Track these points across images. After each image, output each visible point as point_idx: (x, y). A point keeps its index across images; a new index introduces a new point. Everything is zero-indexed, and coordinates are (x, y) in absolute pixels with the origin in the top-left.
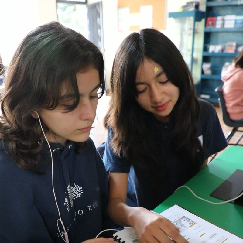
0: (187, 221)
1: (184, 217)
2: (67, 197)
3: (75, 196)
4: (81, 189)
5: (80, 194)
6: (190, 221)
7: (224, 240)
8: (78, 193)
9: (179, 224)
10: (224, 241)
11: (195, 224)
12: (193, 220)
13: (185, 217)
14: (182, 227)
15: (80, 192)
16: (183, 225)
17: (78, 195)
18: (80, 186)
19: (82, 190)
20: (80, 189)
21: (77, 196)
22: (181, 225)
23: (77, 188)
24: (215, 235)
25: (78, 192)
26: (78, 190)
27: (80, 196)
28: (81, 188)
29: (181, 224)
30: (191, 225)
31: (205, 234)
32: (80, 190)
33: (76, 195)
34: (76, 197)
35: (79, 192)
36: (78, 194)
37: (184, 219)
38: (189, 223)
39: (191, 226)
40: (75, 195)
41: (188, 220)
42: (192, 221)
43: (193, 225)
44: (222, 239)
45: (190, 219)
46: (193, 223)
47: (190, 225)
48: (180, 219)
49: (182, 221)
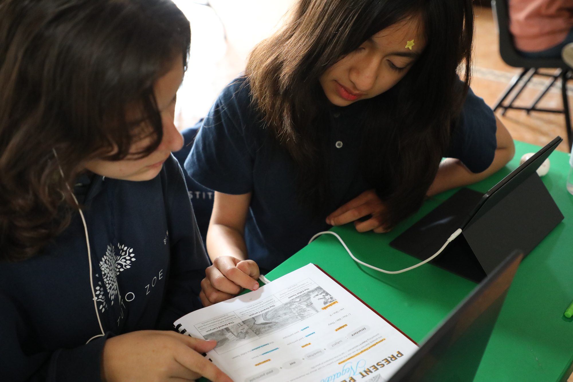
0: (321, 296)
1: (319, 288)
2: (100, 283)
3: (119, 269)
4: (132, 253)
5: (128, 262)
6: (328, 297)
7: (377, 341)
8: (124, 260)
9: (305, 303)
10: (377, 343)
11: (334, 303)
12: (333, 296)
13: (321, 289)
14: (308, 309)
15: (130, 260)
16: (312, 304)
17: (125, 266)
18: (129, 247)
19: (132, 255)
20: (130, 254)
21: (122, 267)
22: (308, 305)
23: (123, 251)
24: (364, 329)
25: (125, 258)
26: (125, 254)
27: (128, 267)
28: (131, 250)
29: (308, 302)
30: (327, 305)
31: (346, 325)
32: (129, 256)
33: (121, 265)
34: (122, 270)
35: (127, 260)
36: (124, 264)
37: (316, 293)
38: (323, 300)
39: (325, 308)
40: (119, 267)
41: (324, 294)
42: (331, 298)
43: (330, 305)
44: (374, 339)
45: (327, 294)
46: (331, 302)
47: (325, 306)
48: (309, 292)
49: (312, 295)
